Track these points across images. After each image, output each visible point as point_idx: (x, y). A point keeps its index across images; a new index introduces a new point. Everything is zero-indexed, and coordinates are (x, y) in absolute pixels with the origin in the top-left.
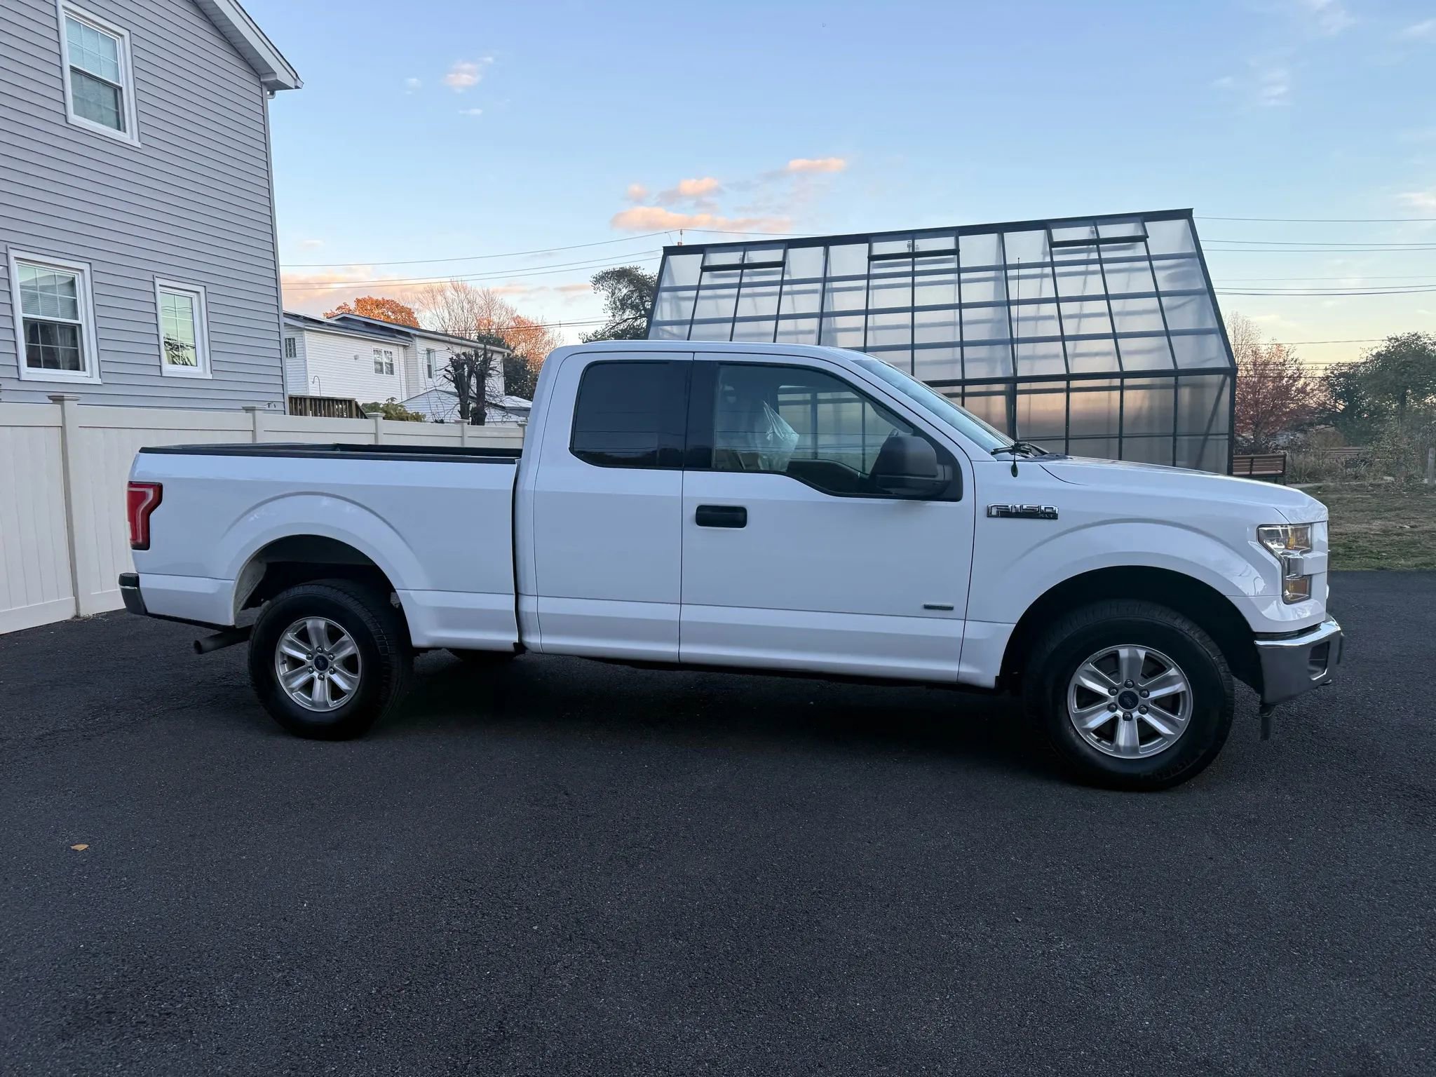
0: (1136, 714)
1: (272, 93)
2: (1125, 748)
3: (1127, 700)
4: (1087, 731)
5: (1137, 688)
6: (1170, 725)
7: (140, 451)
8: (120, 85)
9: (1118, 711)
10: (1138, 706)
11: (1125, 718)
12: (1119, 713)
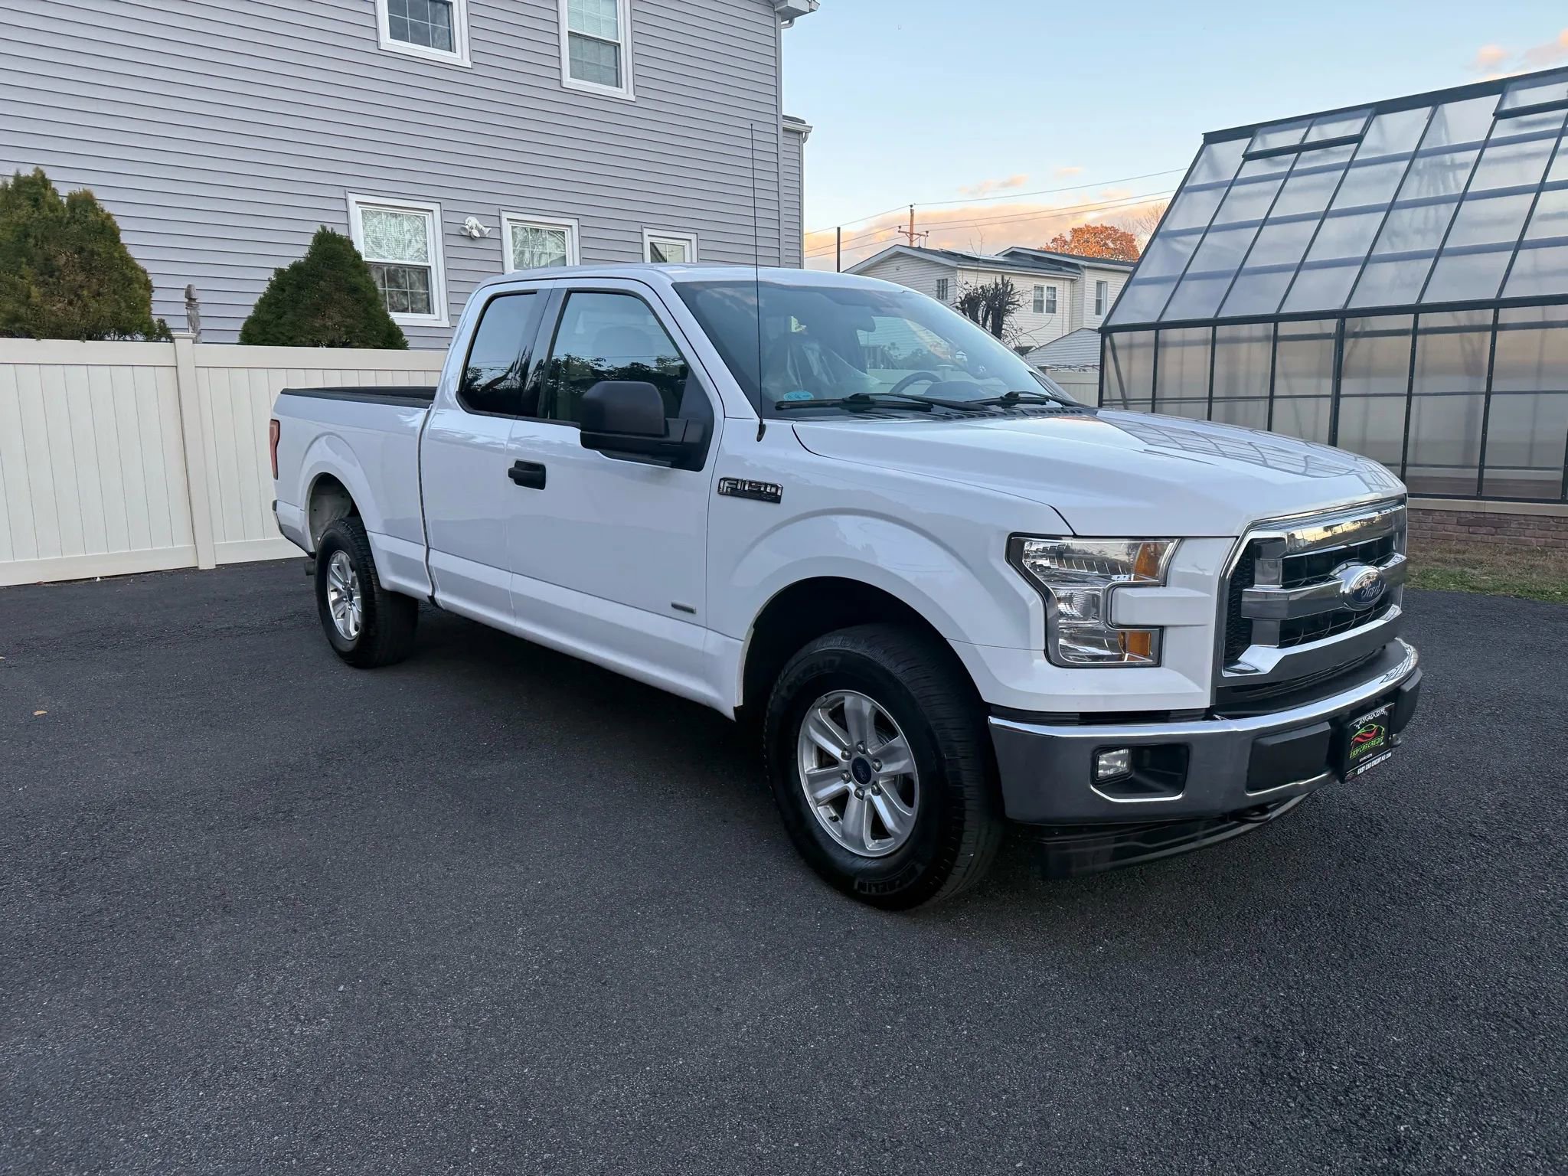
0: (868, 792)
1: (791, 22)
2: (851, 836)
3: (860, 769)
4: (818, 801)
5: (868, 755)
6: (898, 819)
7: (282, 393)
8: (619, 42)
9: (851, 782)
10: (871, 782)
11: (857, 795)
12: (852, 787)
